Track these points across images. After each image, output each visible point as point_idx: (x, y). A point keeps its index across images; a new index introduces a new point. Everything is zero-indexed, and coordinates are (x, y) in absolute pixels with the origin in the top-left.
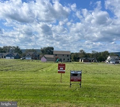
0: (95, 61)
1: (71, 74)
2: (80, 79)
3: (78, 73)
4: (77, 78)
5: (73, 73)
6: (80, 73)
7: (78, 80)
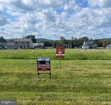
0: (70, 47)
1: (37, 61)
2: (49, 68)
3: (46, 60)
4: (45, 67)
5: (40, 60)
6: (49, 60)
7: (47, 69)
